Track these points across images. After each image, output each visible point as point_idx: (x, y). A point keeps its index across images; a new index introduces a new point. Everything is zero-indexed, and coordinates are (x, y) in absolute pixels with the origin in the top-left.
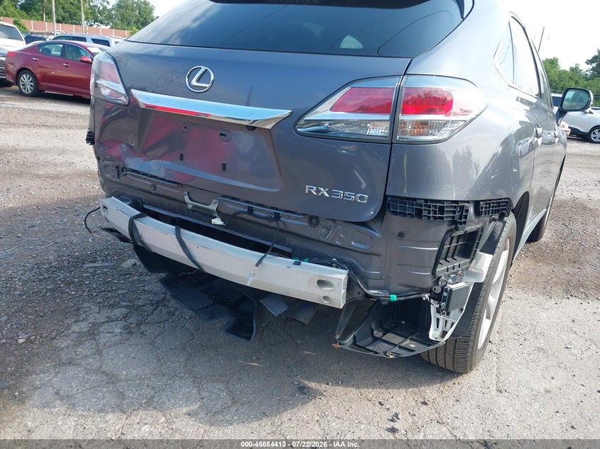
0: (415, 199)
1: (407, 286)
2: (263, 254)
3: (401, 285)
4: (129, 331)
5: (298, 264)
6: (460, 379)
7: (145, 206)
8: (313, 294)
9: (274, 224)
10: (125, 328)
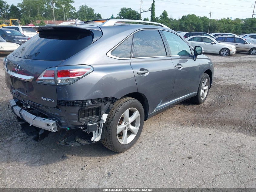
0: (65, 101)
1: (73, 125)
2: (36, 116)
3: (71, 125)
4: (22, 139)
5: (44, 119)
6: (119, 155)
7: (21, 102)
8: (47, 128)
9: (38, 107)
10: (21, 139)
